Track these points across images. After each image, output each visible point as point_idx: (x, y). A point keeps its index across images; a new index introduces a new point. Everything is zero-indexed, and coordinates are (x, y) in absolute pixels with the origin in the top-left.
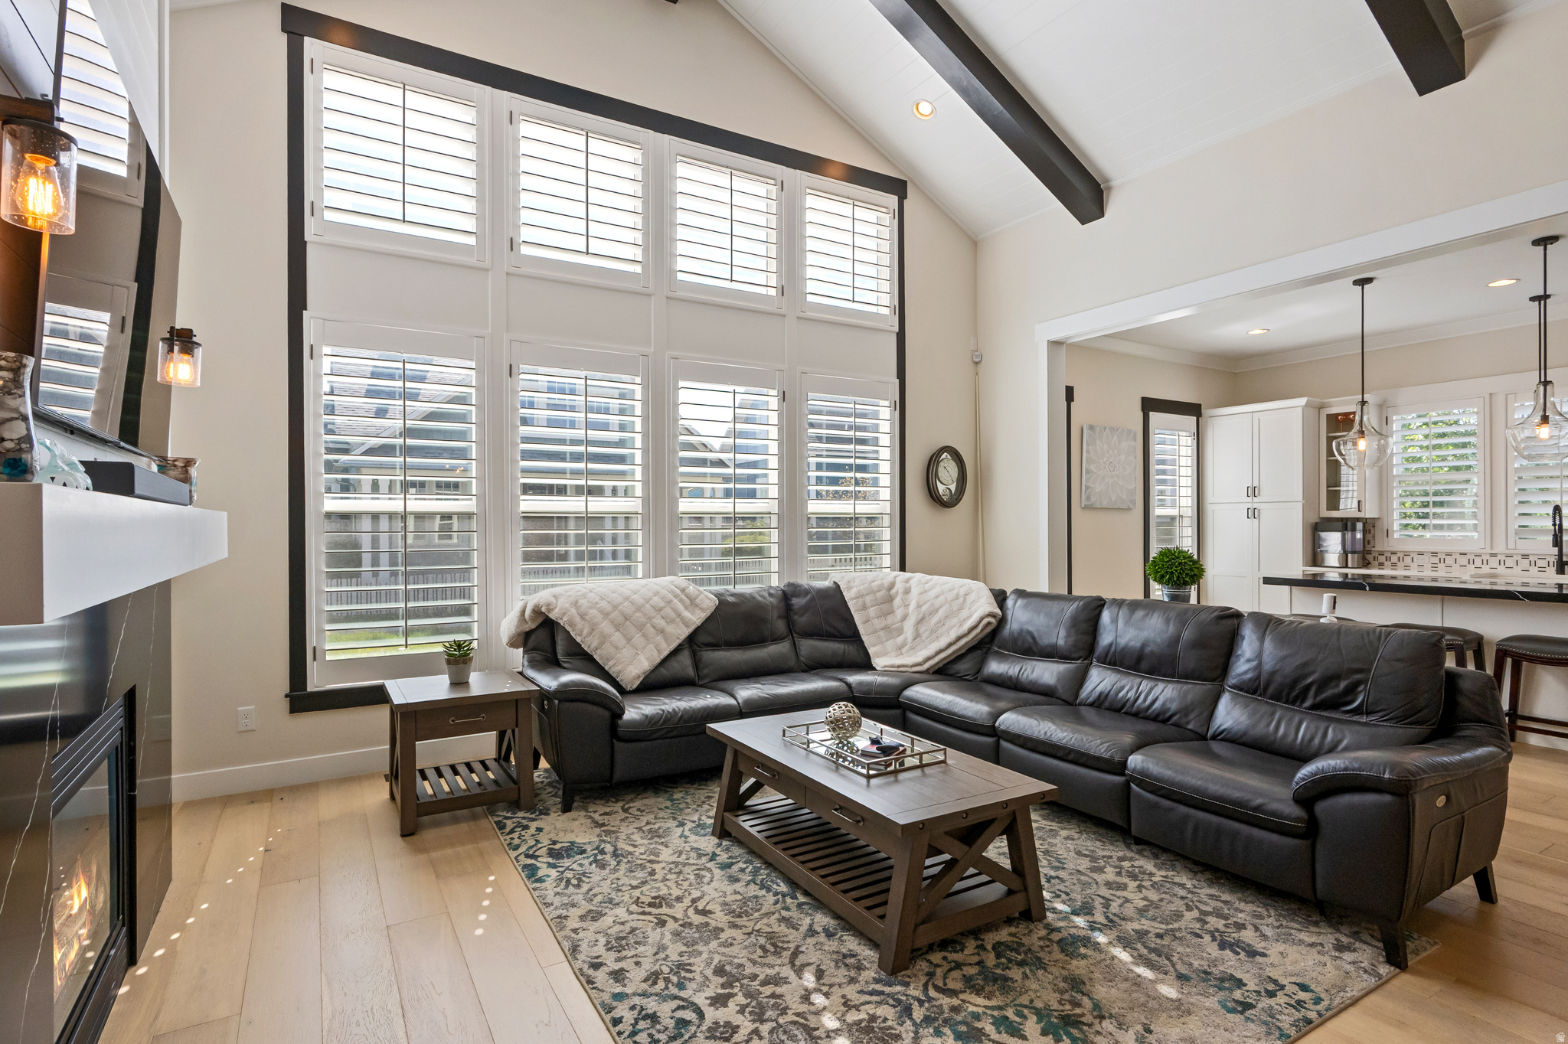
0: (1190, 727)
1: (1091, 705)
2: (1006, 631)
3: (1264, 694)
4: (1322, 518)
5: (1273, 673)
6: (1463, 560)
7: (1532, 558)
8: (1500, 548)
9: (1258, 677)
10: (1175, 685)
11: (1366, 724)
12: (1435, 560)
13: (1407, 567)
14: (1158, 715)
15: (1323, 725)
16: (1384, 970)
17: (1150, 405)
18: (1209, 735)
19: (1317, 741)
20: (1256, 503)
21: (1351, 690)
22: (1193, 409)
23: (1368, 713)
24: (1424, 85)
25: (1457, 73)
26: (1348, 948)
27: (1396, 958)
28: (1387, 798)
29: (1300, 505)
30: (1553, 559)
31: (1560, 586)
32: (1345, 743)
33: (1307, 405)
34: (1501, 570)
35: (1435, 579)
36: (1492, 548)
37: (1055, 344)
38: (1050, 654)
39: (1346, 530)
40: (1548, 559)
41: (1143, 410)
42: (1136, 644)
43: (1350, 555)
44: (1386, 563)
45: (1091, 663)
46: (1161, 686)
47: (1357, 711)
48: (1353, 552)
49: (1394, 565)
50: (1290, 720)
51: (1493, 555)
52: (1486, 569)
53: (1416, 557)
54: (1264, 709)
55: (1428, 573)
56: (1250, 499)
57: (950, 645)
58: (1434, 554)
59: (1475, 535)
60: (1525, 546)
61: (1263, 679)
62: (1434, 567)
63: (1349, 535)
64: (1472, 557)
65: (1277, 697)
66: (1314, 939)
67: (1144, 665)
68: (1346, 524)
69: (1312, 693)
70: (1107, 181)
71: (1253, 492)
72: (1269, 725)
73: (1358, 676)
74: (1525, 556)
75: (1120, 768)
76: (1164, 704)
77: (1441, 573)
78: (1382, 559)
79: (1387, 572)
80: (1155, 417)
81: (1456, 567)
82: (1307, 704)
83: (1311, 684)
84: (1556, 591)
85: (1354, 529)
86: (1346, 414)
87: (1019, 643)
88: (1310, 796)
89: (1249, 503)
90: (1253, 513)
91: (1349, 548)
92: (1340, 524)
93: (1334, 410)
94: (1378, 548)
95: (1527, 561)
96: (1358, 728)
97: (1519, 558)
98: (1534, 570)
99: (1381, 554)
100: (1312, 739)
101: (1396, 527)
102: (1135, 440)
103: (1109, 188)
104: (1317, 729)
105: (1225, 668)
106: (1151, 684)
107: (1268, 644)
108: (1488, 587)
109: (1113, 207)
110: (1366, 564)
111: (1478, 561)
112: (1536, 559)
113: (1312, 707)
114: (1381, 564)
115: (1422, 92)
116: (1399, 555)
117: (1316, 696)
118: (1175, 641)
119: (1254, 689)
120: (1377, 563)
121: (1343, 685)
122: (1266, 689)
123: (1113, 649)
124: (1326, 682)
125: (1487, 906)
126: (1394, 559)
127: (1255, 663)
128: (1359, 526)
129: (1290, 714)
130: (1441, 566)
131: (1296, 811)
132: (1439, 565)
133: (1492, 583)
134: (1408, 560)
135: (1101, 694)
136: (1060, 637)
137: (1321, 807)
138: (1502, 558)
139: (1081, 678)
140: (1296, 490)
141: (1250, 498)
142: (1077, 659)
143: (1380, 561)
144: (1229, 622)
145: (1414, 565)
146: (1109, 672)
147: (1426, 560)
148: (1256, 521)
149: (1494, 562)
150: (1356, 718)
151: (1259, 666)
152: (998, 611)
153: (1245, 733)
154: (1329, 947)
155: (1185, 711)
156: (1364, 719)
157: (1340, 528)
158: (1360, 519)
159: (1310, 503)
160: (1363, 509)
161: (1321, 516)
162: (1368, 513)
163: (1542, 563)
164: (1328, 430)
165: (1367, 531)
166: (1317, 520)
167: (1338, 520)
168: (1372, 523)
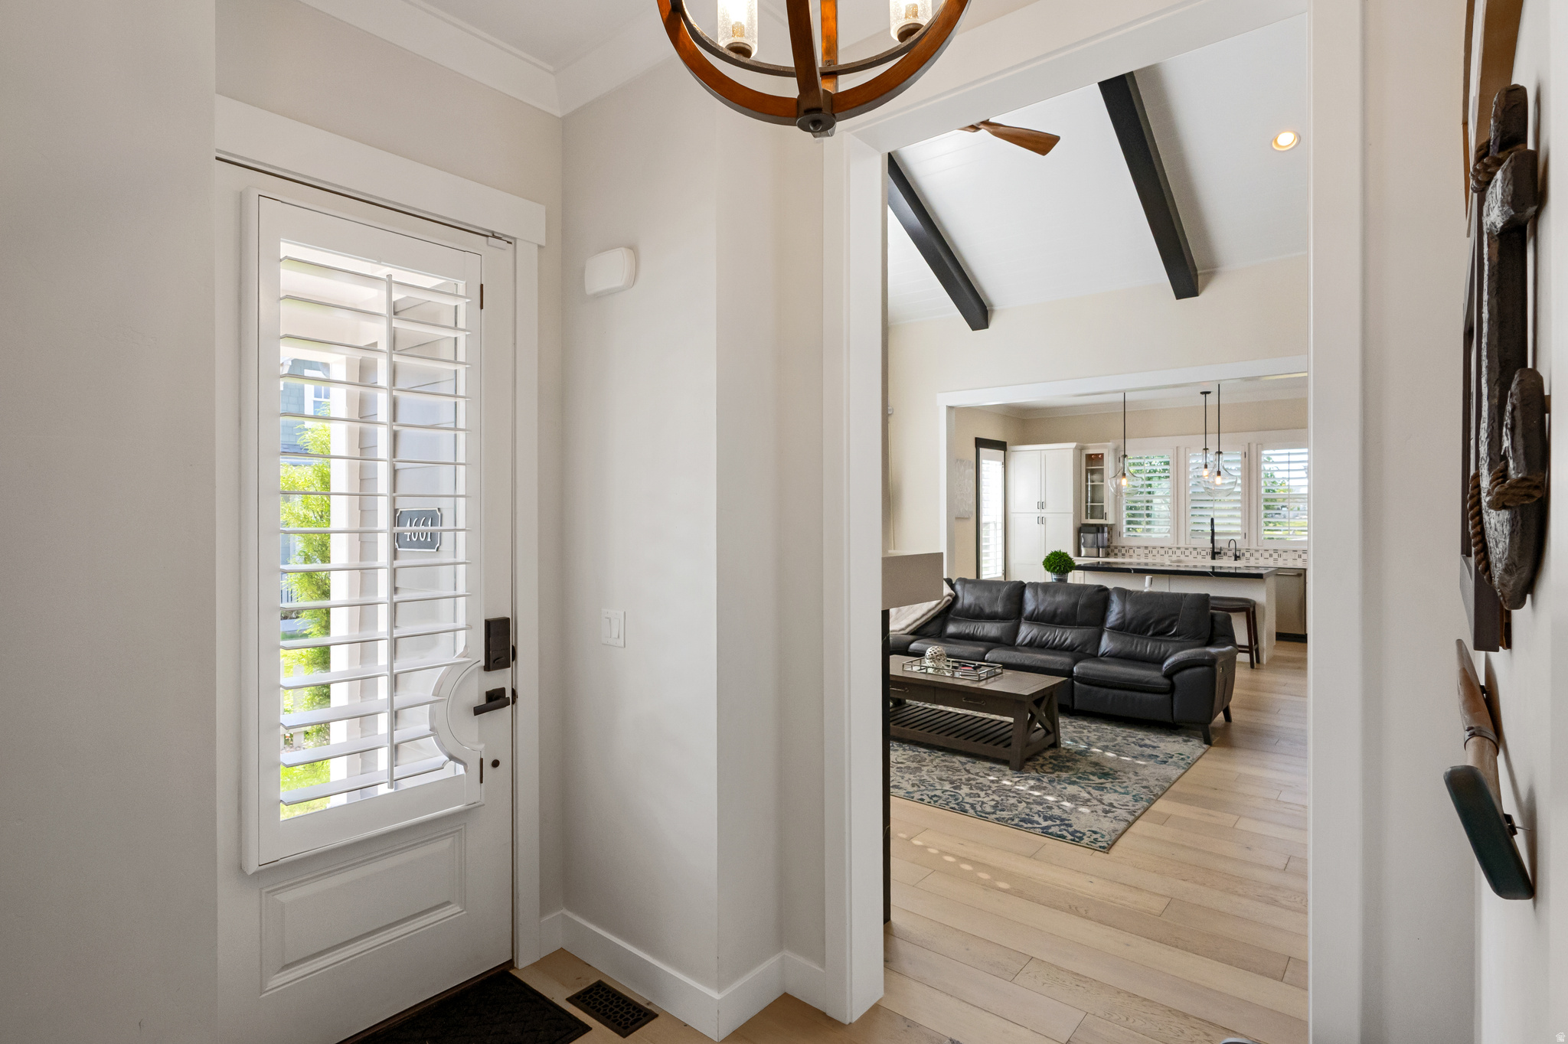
0: (1088, 652)
1: (1026, 645)
2: (959, 605)
3: (1127, 631)
4: (1083, 524)
5: (1132, 619)
6: (1162, 552)
7: (1199, 550)
8: (1182, 544)
9: (1123, 622)
10: (1076, 630)
11: (1177, 641)
12: (1147, 551)
13: (1131, 556)
14: (1069, 647)
15: (1158, 644)
16: (1205, 746)
17: (981, 443)
18: (1100, 654)
19: (1156, 652)
20: (1044, 513)
21: (1171, 626)
22: (1001, 446)
23: (1179, 636)
24: (1179, 295)
25: (1194, 293)
26: (1188, 741)
27: (1208, 741)
28: (1206, 668)
29: (1072, 515)
30: (1209, 551)
31: (1213, 568)
32: (1170, 651)
33: (1076, 448)
34: (1183, 557)
35: (1146, 564)
36: (1178, 544)
37: (950, 408)
38: (992, 617)
40: (1207, 551)
41: (976, 447)
42: (1050, 608)
43: (1100, 549)
44: (1120, 554)
45: (1020, 622)
46: (1069, 631)
47: (1174, 635)
48: (1103, 547)
49: (1123, 555)
50: (1142, 643)
51: (1178, 548)
52: (1174, 558)
53: (1136, 550)
54: (1128, 638)
55: (1143, 560)
56: (1039, 510)
57: (923, 615)
58: (1146, 548)
59: (1169, 535)
60: (1195, 543)
61: (1127, 622)
62: (1146, 556)
63: (1100, 535)
64: (1167, 549)
65: (1134, 631)
66: (1174, 740)
67: (1058, 620)
69: (1152, 628)
70: (991, 305)
71: (1042, 505)
72: (1131, 647)
73: (1174, 618)
74: (1195, 549)
75: (1069, 673)
76: (1071, 641)
77: (1150, 560)
78: (1116, 551)
79: (1119, 560)
80: (983, 451)
81: (1158, 556)
82: (1150, 633)
83: (1152, 623)
84: (1211, 570)
85: (1103, 532)
86: (1097, 455)
87: (971, 612)
88: (1169, 675)
89: (1039, 513)
90: (1041, 520)
91: (1100, 544)
92: (1094, 529)
93: (1091, 452)
94: (1114, 544)
95: (1196, 552)
96: (1174, 644)
97: (1192, 550)
98: (1199, 557)
99: (1116, 547)
100: (1154, 652)
101: (1124, 531)
102: (972, 468)
103: (992, 311)
104: (1156, 646)
105: (1103, 619)
106: (1062, 631)
107: (1128, 607)
108: (1175, 569)
109: (995, 323)
110: (1107, 555)
111: (1170, 551)
112: (1201, 550)
113: (1153, 635)
114: (1116, 554)
115: (1177, 299)
116: (1126, 548)
117: (1154, 628)
118: (1075, 604)
119: (1120, 629)
121: (1167, 622)
122: (1128, 627)
123: (1036, 612)
124: (1159, 622)
125: (1228, 723)
126: (1123, 551)
127: (1121, 615)
128: (1106, 529)
129: (1141, 641)
130: (1150, 555)
131: (1166, 681)
133: (1178, 566)
134: (1131, 551)
135: (1031, 638)
136: (999, 608)
137: (1176, 678)
138: (1183, 550)
139: (1016, 632)
140: (1069, 505)
142: (1012, 619)
144: (1104, 593)
145: (1135, 555)
146: (1035, 626)
147: (1141, 551)
148: (1043, 526)
149: (1178, 552)
150: (1173, 639)
151: (1124, 617)
152: (952, 592)
153: (1120, 652)
154: (1181, 741)
155: (1084, 644)
156: (1177, 639)
157: (1095, 531)
158: (1107, 525)
159: (1077, 514)
160: (1107, 518)
161: (1083, 522)
162: (1110, 520)
163: (1204, 553)
164: (1087, 465)
165: (1109, 533)
166: (1080, 526)
167: (1093, 525)
168: (1111, 527)
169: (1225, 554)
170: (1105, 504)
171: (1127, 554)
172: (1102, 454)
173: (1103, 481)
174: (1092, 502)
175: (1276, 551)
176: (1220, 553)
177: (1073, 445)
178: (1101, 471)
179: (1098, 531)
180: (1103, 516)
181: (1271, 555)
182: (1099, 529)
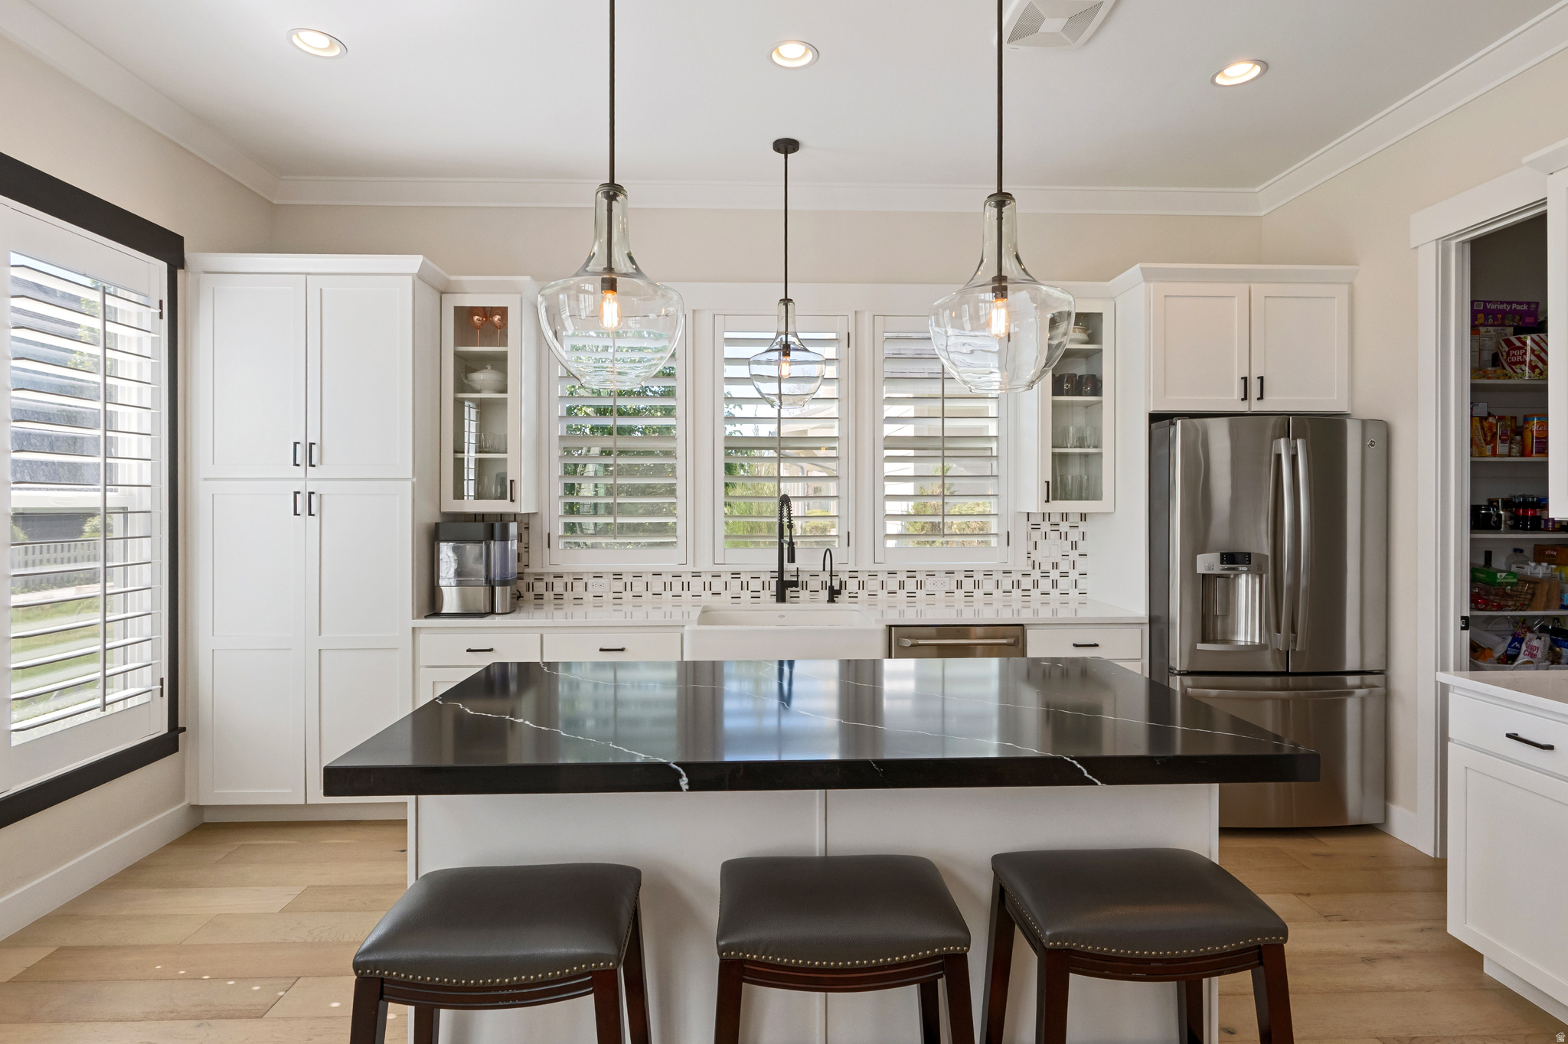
4: (444, 516)
6: (657, 585)
7: (744, 578)
8: (705, 565)
12: (618, 586)
20: (314, 479)
22: (162, 243)
29: (410, 488)
33: (421, 277)
36: (695, 564)
39: (492, 538)
40: (762, 579)
43: (498, 589)
44: (546, 595)
48: (504, 583)
51: (696, 575)
52: (688, 601)
53: (591, 581)
58: (618, 576)
60: (737, 560)
62: (617, 597)
63: (496, 547)
64: (669, 579)
68: (492, 526)
71: (307, 454)
74: (736, 575)
78: (540, 587)
85: (505, 537)
86: (487, 312)
89: (299, 479)
90: (306, 504)
91: (496, 572)
92: (480, 528)
93: (468, 298)
94: (534, 568)
95: (737, 582)
97: (728, 577)
99: (539, 578)
101: (558, 532)
110: (516, 603)
111: (675, 584)
112: (749, 579)
114: (539, 597)
116: (565, 579)
120: (531, 595)
126: (559, 587)
128: (513, 528)
130: (627, 595)
132: (624, 595)
134: (579, 586)
138: (707, 578)
140: (400, 457)
141: (300, 471)
143: (537, 591)
148: (314, 521)
149: (696, 585)
157: (481, 535)
158: (515, 517)
159: (425, 483)
160: (517, 497)
161: (445, 509)
162: (524, 504)
163: (756, 585)
164: (458, 342)
165: (520, 538)
166: (437, 519)
167: (476, 517)
168: (526, 522)
169: (805, 585)
170: (510, 456)
171: (568, 596)
172: (503, 311)
173: (504, 391)
174: (479, 450)
175: (911, 573)
176: (795, 584)
177: (413, 263)
178: (499, 362)
179: (491, 536)
180: (505, 489)
181: (902, 585)
182: (492, 528)
